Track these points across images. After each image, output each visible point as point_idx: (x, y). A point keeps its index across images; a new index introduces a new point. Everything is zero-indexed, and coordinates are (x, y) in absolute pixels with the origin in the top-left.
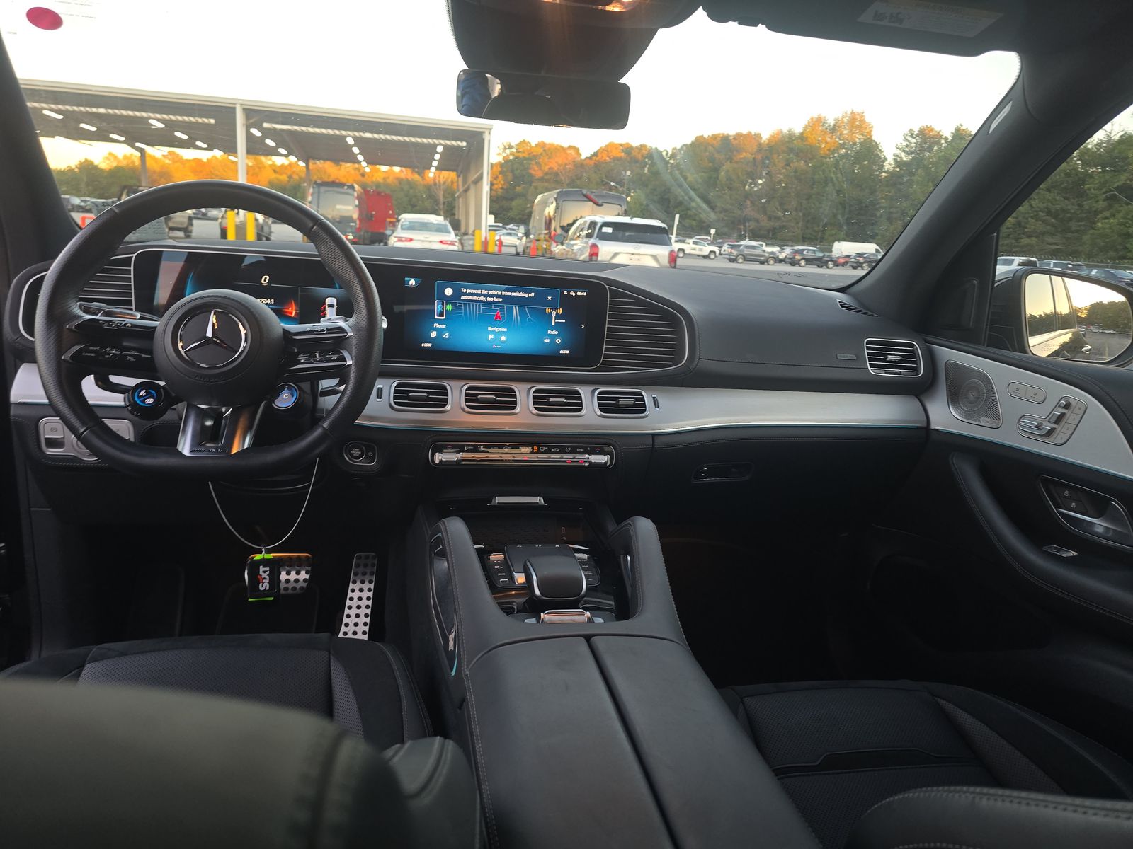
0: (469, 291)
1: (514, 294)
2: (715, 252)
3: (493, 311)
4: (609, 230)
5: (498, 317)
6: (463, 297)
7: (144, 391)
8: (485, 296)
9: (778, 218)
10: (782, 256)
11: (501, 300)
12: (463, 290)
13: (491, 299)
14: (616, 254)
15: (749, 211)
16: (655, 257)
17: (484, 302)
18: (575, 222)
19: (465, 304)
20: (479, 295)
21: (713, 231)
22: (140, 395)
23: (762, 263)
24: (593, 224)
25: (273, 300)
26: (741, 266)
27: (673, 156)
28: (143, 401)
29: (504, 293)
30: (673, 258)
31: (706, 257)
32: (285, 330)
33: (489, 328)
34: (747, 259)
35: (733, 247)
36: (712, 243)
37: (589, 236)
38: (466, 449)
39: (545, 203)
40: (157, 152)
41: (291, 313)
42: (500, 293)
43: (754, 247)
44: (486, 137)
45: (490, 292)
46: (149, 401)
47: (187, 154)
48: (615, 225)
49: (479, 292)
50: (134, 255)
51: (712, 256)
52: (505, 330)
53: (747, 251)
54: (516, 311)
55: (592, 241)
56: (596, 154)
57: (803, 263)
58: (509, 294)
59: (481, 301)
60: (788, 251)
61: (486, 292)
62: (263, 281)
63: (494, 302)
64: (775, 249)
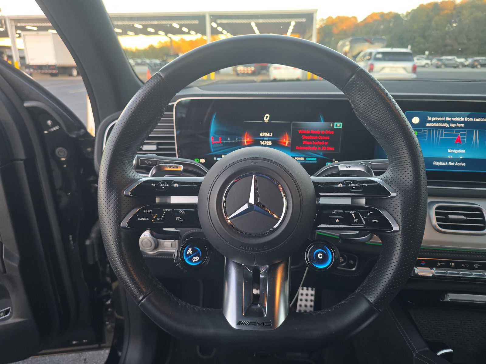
0: (434, 119)
1: (477, 120)
2: (428, 64)
3: (455, 135)
4: (380, 56)
5: (458, 140)
6: (428, 125)
7: (190, 249)
8: (449, 122)
9: (464, 44)
10: (467, 63)
11: (463, 125)
12: (429, 118)
13: (453, 125)
14: (383, 68)
15: (448, 41)
16: (405, 69)
17: (448, 128)
18: (359, 53)
19: (429, 131)
20: (443, 122)
21: (427, 53)
22: (188, 253)
23: (455, 67)
24: (371, 54)
25: (272, 134)
26: (444, 70)
27: (406, 16)
28: (191, 260)
29: (466, 119)
30: (414, 69)
31: (424, 66)
32: (315, 183)
33: (449, 151)
34: (446, 66)
35: (439, 60)
36: (427, 58)
37: (369, 60)
38: (439, 264)
39: (344, 45)
40: (177, 38)
41: (285, 143)
42: (462, 119)
43: (451, 60)
44: (314, 16)
45: (454, 119)
46: (196, 259)
47: (187, 38)
48: (384, 54)
49: (443, 119)
50: (175, 103)
51: (427, 66)
52: (464, 151)
53: (447, 62)
54: (476, 135)
55: (370, 62)
56: (365, 19)
57: (479, 66)
58: (471, 119)
59: (445, 127)
60: (470, 61)
61: (450, 119)
62: (265, 119)
63: (456, 127)
64: (462, 60)
